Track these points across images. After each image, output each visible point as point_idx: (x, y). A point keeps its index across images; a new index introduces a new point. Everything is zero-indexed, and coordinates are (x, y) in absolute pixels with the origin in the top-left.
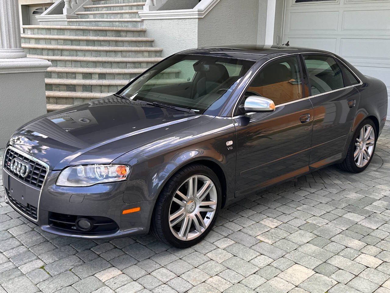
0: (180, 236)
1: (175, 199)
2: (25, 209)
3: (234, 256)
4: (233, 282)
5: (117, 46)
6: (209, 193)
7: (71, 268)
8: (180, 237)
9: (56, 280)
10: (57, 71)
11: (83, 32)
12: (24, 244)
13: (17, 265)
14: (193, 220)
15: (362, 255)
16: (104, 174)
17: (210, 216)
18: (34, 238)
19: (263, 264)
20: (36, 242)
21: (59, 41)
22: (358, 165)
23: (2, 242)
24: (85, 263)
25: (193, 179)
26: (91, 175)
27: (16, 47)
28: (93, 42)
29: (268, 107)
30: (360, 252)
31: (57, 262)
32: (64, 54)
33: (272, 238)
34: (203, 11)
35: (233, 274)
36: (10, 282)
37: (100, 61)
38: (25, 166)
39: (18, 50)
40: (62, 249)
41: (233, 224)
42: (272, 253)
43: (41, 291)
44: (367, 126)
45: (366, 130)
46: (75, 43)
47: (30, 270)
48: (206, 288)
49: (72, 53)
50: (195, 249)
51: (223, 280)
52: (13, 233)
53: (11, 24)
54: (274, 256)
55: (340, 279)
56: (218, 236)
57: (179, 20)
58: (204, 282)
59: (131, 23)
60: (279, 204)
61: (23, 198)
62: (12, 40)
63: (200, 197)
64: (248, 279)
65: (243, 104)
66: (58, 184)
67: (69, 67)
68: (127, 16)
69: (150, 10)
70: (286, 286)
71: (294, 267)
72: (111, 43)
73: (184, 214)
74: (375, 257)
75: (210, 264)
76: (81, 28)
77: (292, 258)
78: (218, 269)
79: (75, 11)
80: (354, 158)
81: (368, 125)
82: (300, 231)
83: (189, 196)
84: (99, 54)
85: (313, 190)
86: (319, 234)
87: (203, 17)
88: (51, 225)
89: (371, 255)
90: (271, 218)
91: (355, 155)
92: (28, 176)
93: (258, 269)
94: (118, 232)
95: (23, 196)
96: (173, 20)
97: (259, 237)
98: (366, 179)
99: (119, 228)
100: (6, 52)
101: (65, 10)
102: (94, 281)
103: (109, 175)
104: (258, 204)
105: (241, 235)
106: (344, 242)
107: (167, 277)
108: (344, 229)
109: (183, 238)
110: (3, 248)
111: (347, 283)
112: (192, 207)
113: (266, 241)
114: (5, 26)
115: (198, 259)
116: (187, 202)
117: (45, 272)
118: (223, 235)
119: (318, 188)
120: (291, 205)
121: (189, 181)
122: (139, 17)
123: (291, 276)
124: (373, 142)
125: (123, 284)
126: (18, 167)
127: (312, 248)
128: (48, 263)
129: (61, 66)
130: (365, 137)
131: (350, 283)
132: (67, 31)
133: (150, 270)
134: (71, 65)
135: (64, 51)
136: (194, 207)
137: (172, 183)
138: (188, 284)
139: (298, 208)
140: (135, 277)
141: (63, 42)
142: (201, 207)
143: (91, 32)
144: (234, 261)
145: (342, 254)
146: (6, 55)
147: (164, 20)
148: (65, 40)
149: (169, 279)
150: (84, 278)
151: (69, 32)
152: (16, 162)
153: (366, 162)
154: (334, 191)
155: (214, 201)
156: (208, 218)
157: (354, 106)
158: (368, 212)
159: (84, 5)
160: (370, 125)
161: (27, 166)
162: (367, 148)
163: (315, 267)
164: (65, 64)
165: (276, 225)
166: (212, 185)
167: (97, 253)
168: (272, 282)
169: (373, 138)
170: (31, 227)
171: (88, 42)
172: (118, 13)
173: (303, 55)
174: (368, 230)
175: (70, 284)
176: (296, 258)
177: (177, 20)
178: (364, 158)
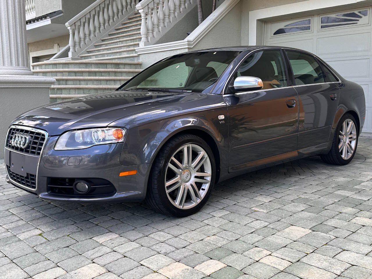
0: (177, 203)
1: (170, 165)
2: (24, 181)
3: (231, 222)
4: (231, 239)
5: (116, 76)
6: (203, 164)
7: (69, 234)
8: (176, 205)
9: (53, 243)
10: (61, 97)
11: (85, 65)
12: (23, 219)
13: (15, 234)
14: (188, 190)
15: (357, 218)
16: (101, 138)
17: (205, 187)
18: (34, 215)
19: (259, 226)
20: (35, 217)
21: (64, 73)
22: (343, 157)
23: (2, 218)
24: (83, 230)
25: (187, 147)
26: (88, 140)
27: (24, 66)
28: (95, 73)
29: (257, 84)
30: (355, 216)
31: (55, 230)
32: (68, 83)
33: (267, 209)
34: (192, 42)
35: (230, 233)
36: (7, 246)
37: (101, 88)
38: (26, 138)
39: (25, 68)
40: (61, 221)
41: (228, 200)
42: (268, 218)
43: (37, 252)
44: (349, 121)
45: (348, 124)
46: (78, 74)
47: (27, 237)
48: (204, 244)
49: (75, 82)
50: (192, 218)
51: (220, 238)
52: (13, 212)
53: (19, 45)
54: (270, 220)
55: (338, 235)
56: (214, 209)
57: (171, 51)
58: (202, 240)
59: (129, 58)
60: (271, 187)
61: (22, 170)
62: (20, 59)
63: (195, 167)
64: (246, 237)
65: (232, 84)
66: (56, 149)
67: (73, 94)
68: (125, 53)
69: (145, 46)
70: (285, 241)
71: (290, 227)
72: (111, 74)
73: (179, 182)
74: (370, 219)
75: (207, 228)
76: (84, 61)
77: (288, 221)
78: (215, 231)
79: (79, 54)
80: (339, 150)
81: (349, 119)
82: (293, 203)
83: (184, 165)
84: (100, 82)
85: (302, 177)
86: (312, 205)
87: (192, 47)
88: (49, 192)
89: (366, 218)
90: (264, 196)
91: (340, 147)
92: (28, 147)
93: (254, 230)
94: (116, 194)
95: (22, 167)
96: (165, 52)
97: (253, 209)
98: (351, 168)
99: (116, 191)
100: (15, 69)
101: (70, 54)
102: (92, 242)
103: (106, 139)
104: (251, 187)
105: (235, 208)
106: (338, 209)
107: (164, 238)
108: (336, 201)
109: (179, 206)
110: (2, 223)
111: (345, 238)
112: (187, 176)
113: (262, 210)
114: (14, 46)
115: (195, 225)
116: (182, 170)
117: (43, 238)
118: (218, 208)
119: (307, 176)
120: (282, 187)
121: (184, 149)
122: (136, 53)
123: (288, 234)
124: (355, 137)
125: (120, 243)
126: (19, 141)
127: (306, 214)
128: (46, 231)
129: (66, 93)
130: (347, 131)
131: (349, 237)
132: (72, 65)
133: (147, 234)
134: (75, 93)
135: (68, 81)
136: (189, 176)
137: (168, 149)
138: (185, 242)
139: (289, 189)
140: (133, 238)
141: (68, 74)
142: (196, 177)
143: (93, 65)
144: (231, 225)
145: (337, 218)
146: (14, 71)
147: (158, 53)
148: (69, 72)
149: (166, 239)
150: (81, 241)
151: (73, 66)
152: (17, 137)
153: (350, 155)
154: (323, 177)
155: (209, 173)
156: (203, 189)
157: (336, 99)
158: (357, 189)
159: (87, 49)
160: (351, 119)
161: (27, 138)
162: (351, 142)
163: (311, 227)
164: (70, 92)
165: (270, 200)
166: (206, 156)
167: (95, 223)
168: (269, 239)
169: (354, 132)
170: (31, 207)
171: (90, 73)
172: (117, 52)
173: (286, 50)
174: (359, 201)
175: (67, 246)
176: (291, 221)
177: (169, 52)
178: (348, 152)
